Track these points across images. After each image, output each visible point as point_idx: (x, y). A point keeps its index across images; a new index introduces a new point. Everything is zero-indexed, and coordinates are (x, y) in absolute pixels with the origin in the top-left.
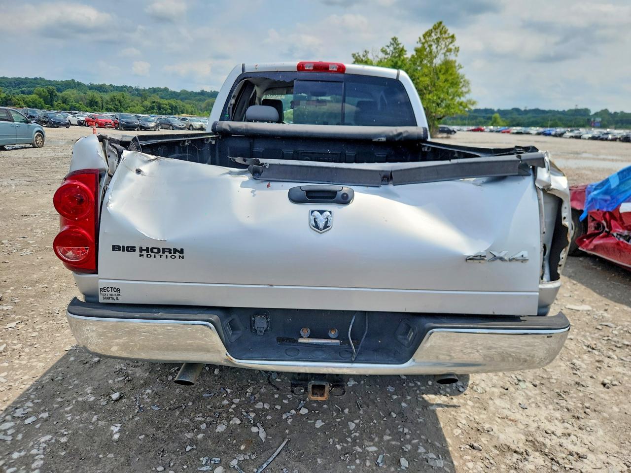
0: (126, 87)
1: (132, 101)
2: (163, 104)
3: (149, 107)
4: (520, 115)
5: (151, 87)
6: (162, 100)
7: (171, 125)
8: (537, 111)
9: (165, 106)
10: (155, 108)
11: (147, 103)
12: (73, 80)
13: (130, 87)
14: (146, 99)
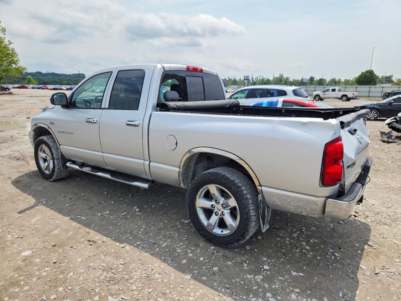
4: (42, 76)
8: (53, 74)
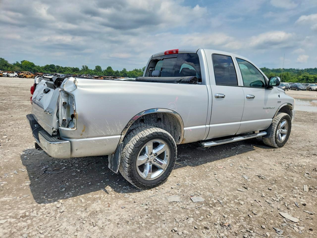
0: (291, 69)
1: (292, 76)
2: (310, 77)
3: (301, 79)
5: (306, 68)
6: (310, 75)
7: (297, 88)
9: (311, 78)
10: (305, 79)
11: (301, 77)
12: (265, 68)
13: (294, 69)
14: (300, 75)
